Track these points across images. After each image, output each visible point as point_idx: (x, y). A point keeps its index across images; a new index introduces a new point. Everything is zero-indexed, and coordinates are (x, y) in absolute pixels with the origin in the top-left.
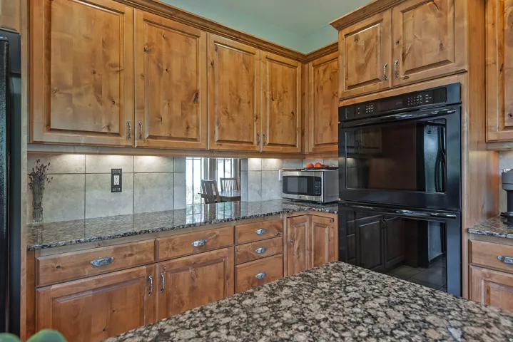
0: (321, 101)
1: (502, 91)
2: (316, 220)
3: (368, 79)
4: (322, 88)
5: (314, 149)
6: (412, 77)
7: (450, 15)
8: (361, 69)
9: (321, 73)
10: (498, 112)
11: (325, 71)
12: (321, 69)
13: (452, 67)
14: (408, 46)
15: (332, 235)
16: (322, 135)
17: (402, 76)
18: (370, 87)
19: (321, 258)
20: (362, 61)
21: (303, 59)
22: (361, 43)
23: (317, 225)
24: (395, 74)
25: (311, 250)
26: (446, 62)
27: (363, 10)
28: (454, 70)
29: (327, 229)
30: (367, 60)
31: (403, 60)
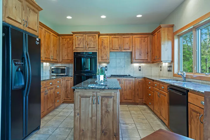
0: (64, 48)
1: (101, 54)
2: (66, 79)
3: (81, 47)
4: (64, 45)
5: (62, 61)
6: (89, 49)
7: (95, 40)
8: (79, 45)
9: (64, 40)
10: (100, 57)
11: (65, 40)
12: (64, 39)
13: (95, 49)
14: (89, 43)
15: (71, 82)
16: (64, 57)
17: (87, 48)
18: (81, 49)
19: (68, 88)
20: (79, 43)
21: (59, 35)
22: (79, 39)
23: (67, 80)
24: (86, 48)
25: (65, 87)
26: (95, 48)
27: (80, 32)
28: (96, 49)
29: (69, 81)
30: (80, 43)
31: (88, 45)
